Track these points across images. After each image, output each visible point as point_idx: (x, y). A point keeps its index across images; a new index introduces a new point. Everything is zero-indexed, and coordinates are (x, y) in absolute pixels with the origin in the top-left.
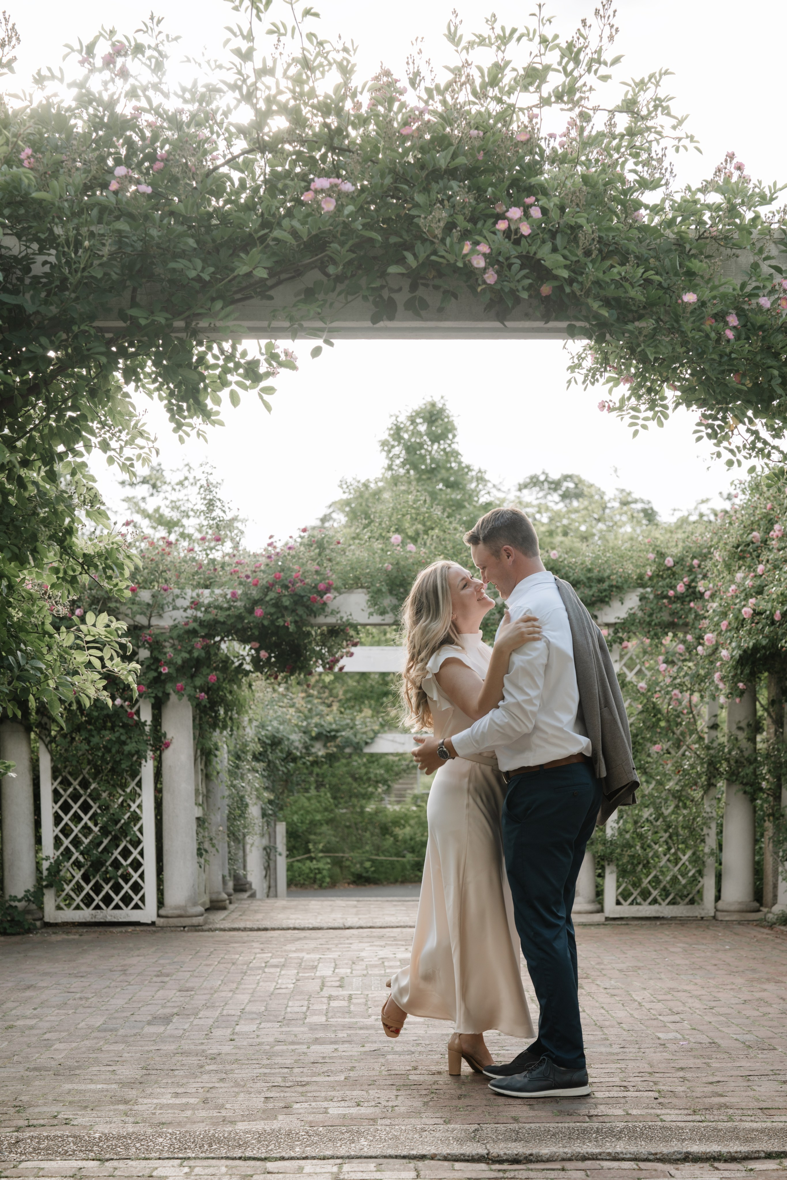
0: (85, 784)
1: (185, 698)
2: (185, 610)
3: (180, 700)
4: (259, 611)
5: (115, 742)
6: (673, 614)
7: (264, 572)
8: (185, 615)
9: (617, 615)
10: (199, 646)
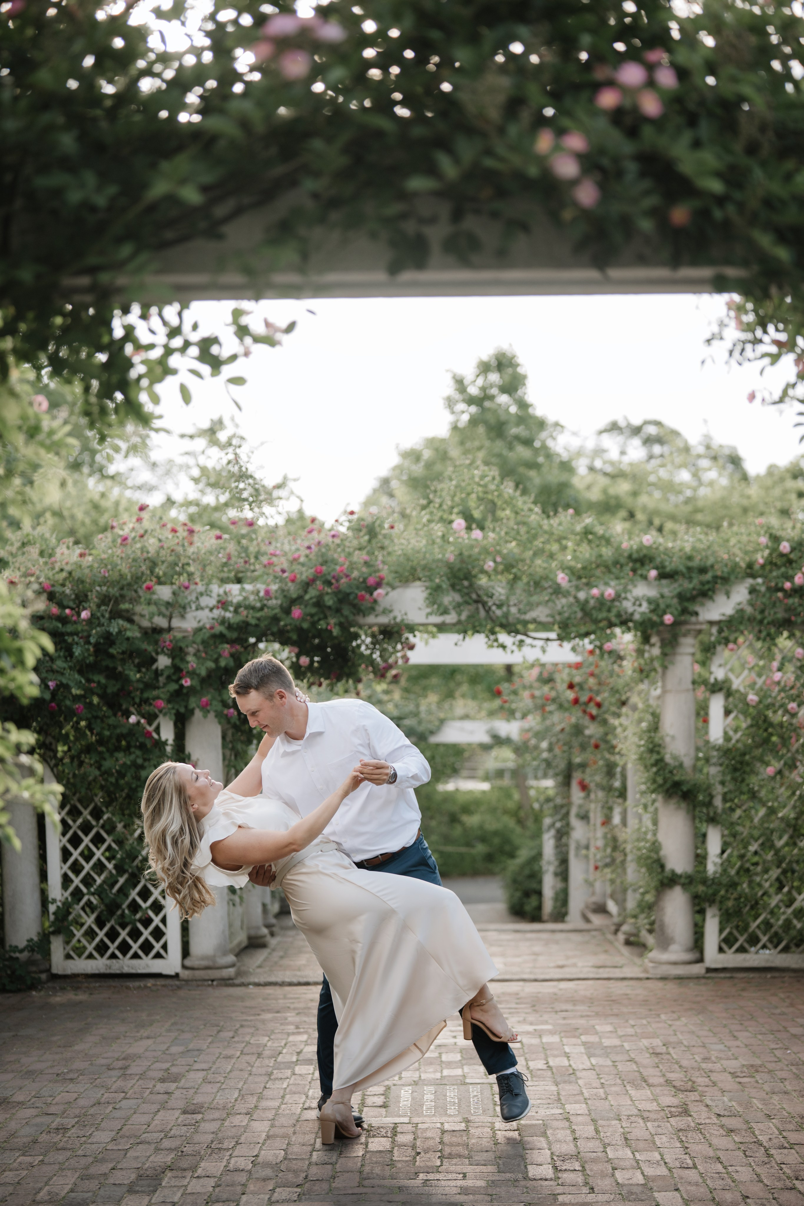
0: (97, 814)
1: (212, 715)
2: (211, 610)
3: (205, 717)
4: (297, 612)
5: (130, 767)
6: (789, 609)
7: (303, 565)
8: (211, 615)
9: (723, 611)
10: (226, 653)
